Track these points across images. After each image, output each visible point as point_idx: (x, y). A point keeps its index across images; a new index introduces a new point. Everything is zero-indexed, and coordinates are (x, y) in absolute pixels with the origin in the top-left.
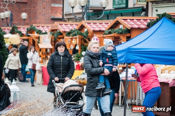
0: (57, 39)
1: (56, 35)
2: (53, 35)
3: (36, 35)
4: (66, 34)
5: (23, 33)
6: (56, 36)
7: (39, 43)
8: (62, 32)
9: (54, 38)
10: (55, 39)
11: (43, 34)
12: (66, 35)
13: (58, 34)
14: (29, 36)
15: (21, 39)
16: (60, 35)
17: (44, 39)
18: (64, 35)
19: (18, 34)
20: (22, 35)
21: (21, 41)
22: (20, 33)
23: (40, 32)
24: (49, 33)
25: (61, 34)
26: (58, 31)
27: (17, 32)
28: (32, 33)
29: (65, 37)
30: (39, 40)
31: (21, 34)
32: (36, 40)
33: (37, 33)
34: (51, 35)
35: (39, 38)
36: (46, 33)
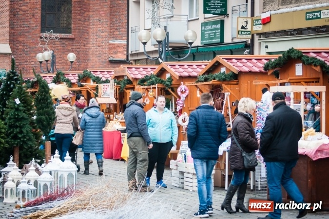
0: (124, 89)
1: (122, 84)
2: (118, 84)
3: (92, 84)
4: (138, 82)
5: (73, 81)
6: (122, 86)
7: (96, 96)
8: (131, 80)
9: (119, 89)
10: (121, 91)
11: (104, 82)
12: (139, 84)
13: (125, 82)
14: (82, 86)
15: (69, 90)
16: (128, 84)
17: (105, 89)
18: (135, 83)
19: (64, 83)
20: (71, 84)
21: (70, 94)
22: (68, 81)
23: (97, 80)
24: (112, 81)
25: (129, 82)
26: (126, 78)
27: (64, 81)
28: (85, 81)
29: (137, 87)
30: (97, 92)
31: (69, 83)
32: (92, 92)
33: (94, 81)
34: (116, 84)
35: (97, 89)
36: (107, 81)
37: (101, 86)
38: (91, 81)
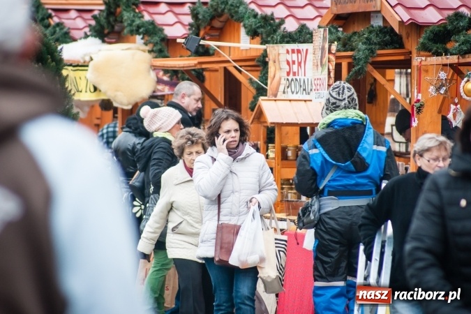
0: (370, 68)
1: (361, 46)
2: (346, 45)
3: (244, 44)
4: (421, 40)
5: (170, 32)
6: (361, 55)
7: (261, 91)
8: (397, 29)
9: (350, 66)
10: (358, 73)
11: (289, 38)
12: (425, 48)
13: (374, 39)
14: (205, 51)
15: (155, 68)
16: (384, 45)
17: (295, 68)
18: (412, 45)
19: (138, 38)
20: (163, 46)
21: (159, 81)
22: (151, 32)
23: (266, 29)
24: (320, 36)
25: (391, 38)
26: (377, 22)
27: (137, 31)
28: (220, 34)
29: (416, 61)
30: (264, 78)
31: (156, 39)
32: (246, 77)
33: (253, 34)
35: (262, 63)
36: (302, 35)
37: (279, 53)
38: (243, 31)
